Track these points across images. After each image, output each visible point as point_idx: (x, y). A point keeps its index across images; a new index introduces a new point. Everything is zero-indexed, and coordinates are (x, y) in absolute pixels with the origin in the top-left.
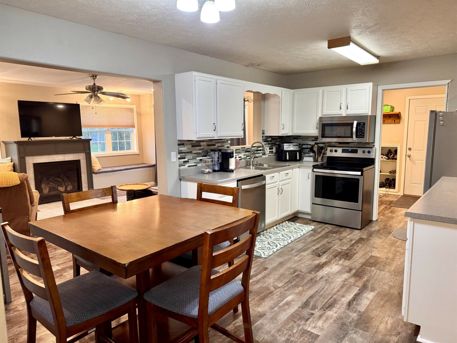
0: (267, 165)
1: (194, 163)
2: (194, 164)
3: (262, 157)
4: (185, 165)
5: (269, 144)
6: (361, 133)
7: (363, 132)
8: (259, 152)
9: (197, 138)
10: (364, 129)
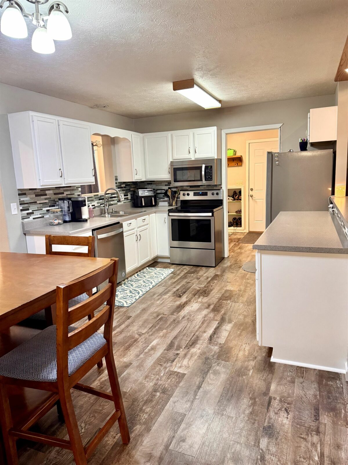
0: (123, 212)
1: (40, 214)
2: (40, 216)
3: (117, 204)
4: (29, 218)
5: (123, 190)
6: (209, 176)
7: (211, 175)
8: (113, 199)
9: (41, 186)
10: (212, 172)
